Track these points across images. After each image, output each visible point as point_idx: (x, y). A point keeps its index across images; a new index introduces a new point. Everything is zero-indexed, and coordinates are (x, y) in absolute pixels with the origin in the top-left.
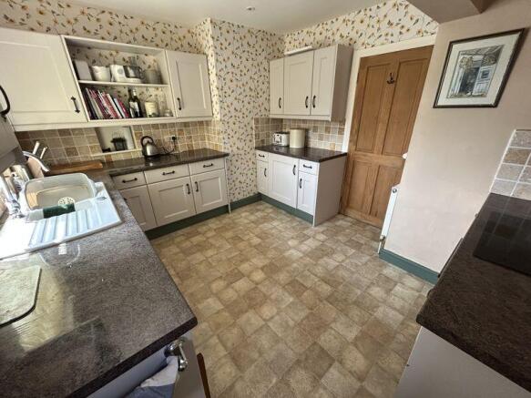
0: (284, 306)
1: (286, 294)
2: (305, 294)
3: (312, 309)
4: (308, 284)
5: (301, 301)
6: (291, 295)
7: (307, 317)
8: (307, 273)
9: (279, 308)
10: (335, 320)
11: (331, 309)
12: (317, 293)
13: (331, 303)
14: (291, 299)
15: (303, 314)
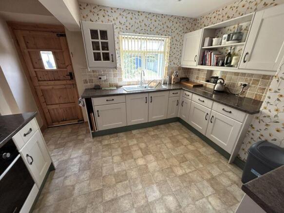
0: (114, 165)
1: (120, 170)
2: (114, 180)
3: (103, 177)
4: (119, 186)
5: (111, 175)
6: (118, 172)
7: (102, 173)
8: (128, 191)
9: (115, 163)
10: (89, 185)
11: (95, 188)
12: (110, 187)
13: (98, 190)
14: (115, 170)
15: (104, 172)
